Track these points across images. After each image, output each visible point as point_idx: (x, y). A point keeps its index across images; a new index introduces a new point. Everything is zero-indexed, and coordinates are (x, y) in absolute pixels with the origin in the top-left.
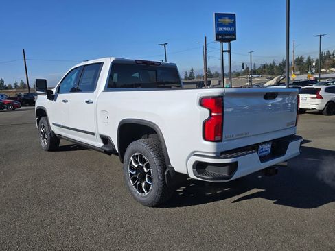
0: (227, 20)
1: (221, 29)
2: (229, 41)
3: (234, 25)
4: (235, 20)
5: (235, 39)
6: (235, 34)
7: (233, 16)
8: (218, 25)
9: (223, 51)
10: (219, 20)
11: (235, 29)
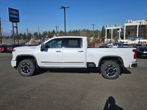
0: (15, 12)
1: (12, 16)
2: (16, 22)
3: (18, 15)
4: (18, 13)
5: (19, 22)
6: (19, 20)
7: (17, 11)
8: (10, 14)
9: (14, 27)
10: (11, 11)
11: (19, 17)
